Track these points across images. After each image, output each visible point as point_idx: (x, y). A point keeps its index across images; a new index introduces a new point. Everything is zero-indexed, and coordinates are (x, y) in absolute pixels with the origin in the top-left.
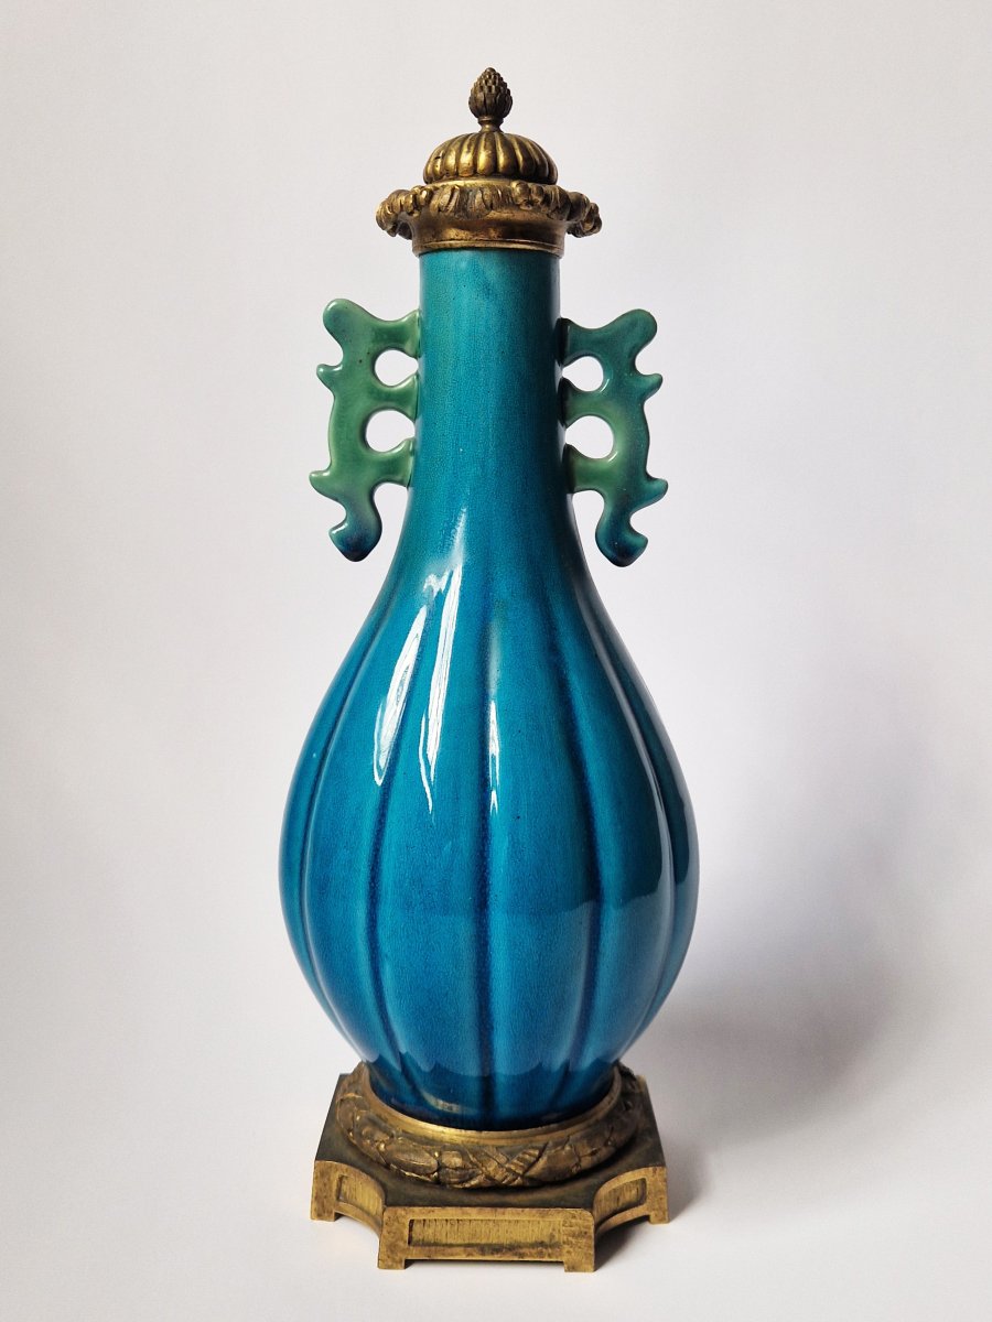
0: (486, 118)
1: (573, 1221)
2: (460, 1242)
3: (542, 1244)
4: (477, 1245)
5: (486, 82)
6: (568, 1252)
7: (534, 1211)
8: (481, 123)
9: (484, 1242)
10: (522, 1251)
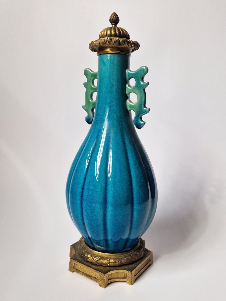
0: (113, 24)
1: (101, 275)
2: (82, 271)
3: (95, 278)
4: (84, 273)
5: (113, 15)
6: (100, 282)
7: (94, 270)
8: (112, 25)
9: (86, 273)
10: (92, 278)
